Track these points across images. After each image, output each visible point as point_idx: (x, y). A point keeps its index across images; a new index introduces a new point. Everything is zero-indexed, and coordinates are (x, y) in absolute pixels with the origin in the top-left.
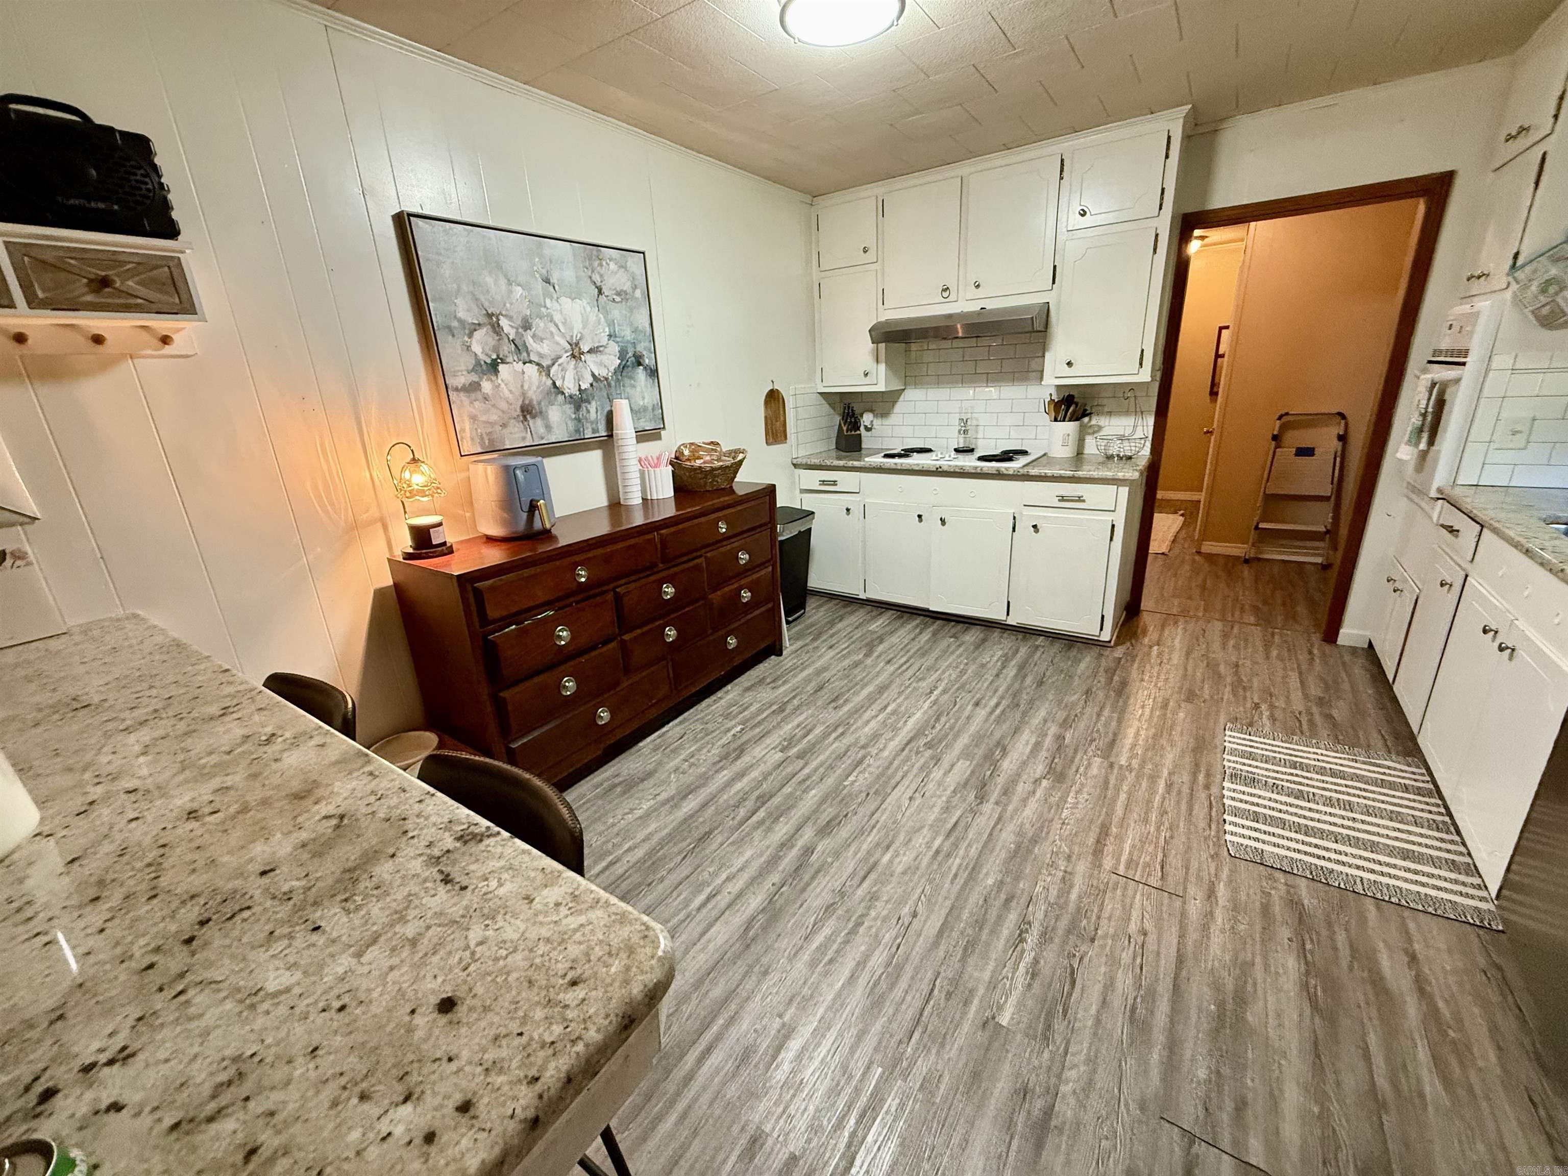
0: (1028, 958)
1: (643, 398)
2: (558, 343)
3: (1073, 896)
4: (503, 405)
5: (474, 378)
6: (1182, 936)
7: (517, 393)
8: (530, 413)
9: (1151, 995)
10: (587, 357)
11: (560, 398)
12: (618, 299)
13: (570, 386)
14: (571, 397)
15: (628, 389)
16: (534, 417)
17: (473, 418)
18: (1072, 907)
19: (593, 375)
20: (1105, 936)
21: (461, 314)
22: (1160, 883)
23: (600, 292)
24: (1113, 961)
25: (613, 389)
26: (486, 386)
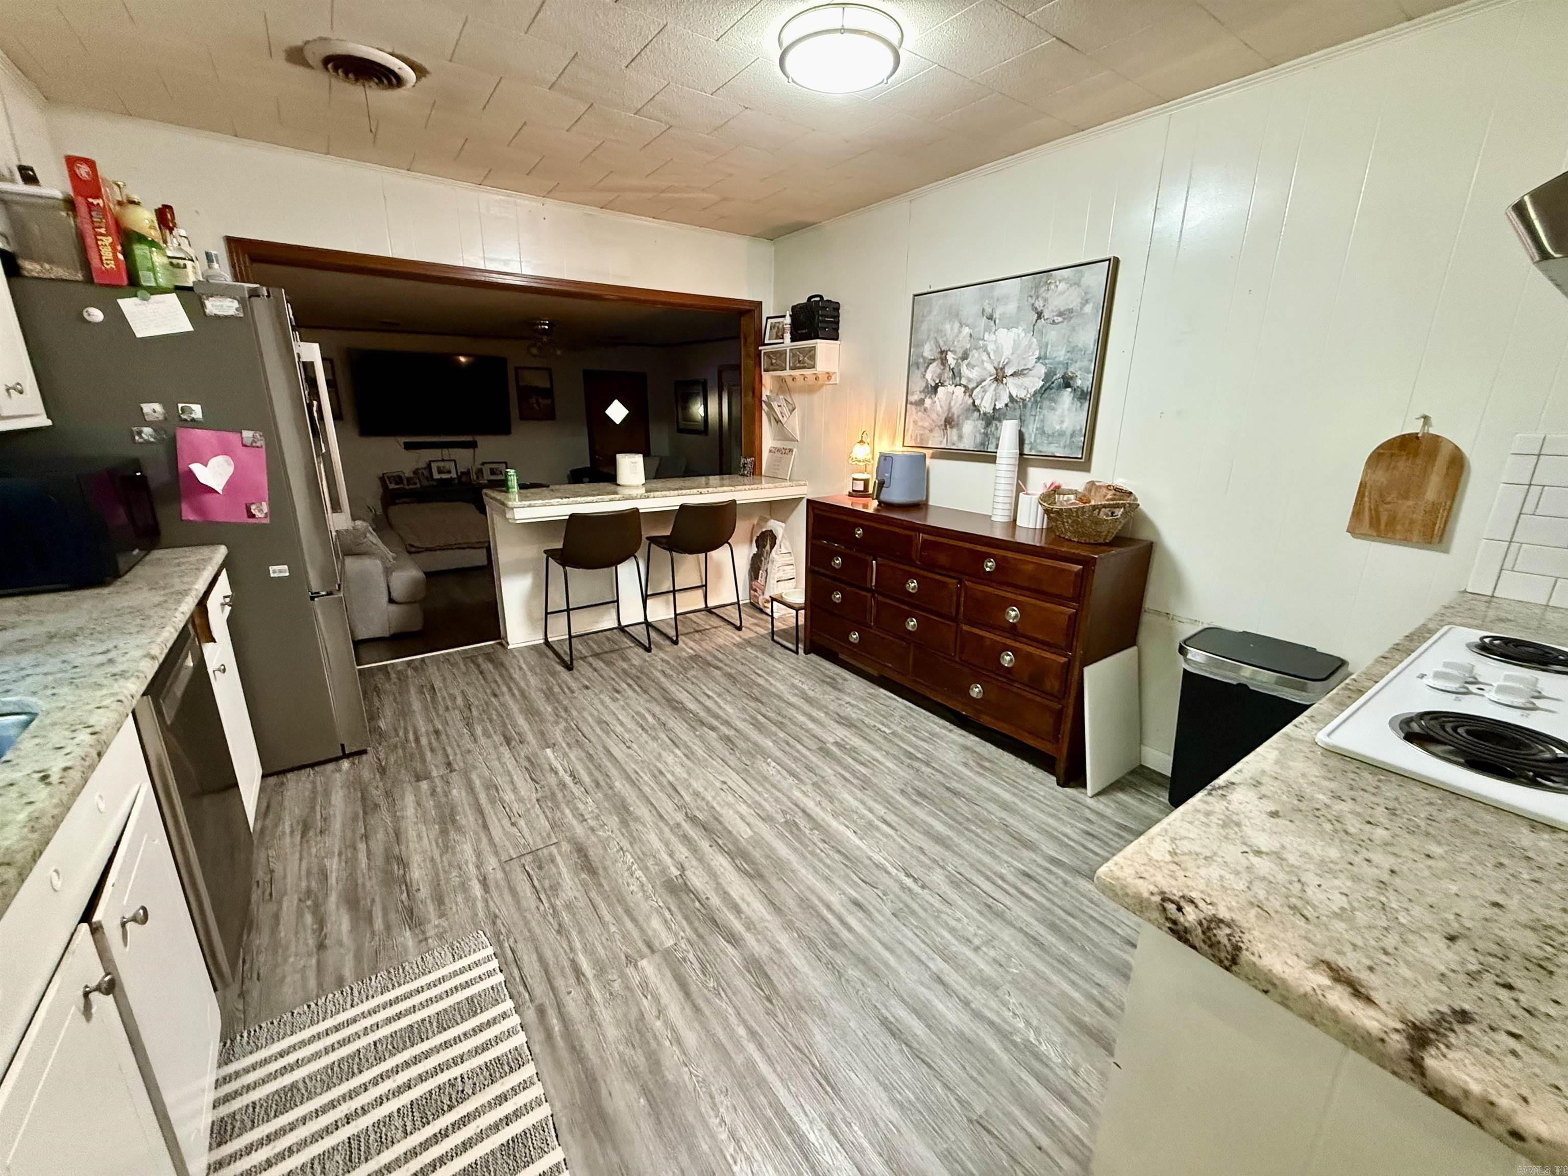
0: (561, 772)
1: (1062, 422)
2: (985, 369)
3: (567, 811)
4: (934, 416)
5: (922, 396)
6: (491, 839)
7: (946, 408)
8: (950, 423)
9: (492, 801)
10: (1010, 381)
11: (976, 414)
12: (1060, 319)
13: (986, 406)
14: (985, 414)
15: (1045, 412)
16: (952, 428)
17: (915, 422)
18: (563, 806)
19: (1011, 396)
20: (533, 807)
21: (925, 354)
22: (523, 861)
23: (1040, 315)
24: (521, 800)
25: (1028, 411)
26: (928, 402)
